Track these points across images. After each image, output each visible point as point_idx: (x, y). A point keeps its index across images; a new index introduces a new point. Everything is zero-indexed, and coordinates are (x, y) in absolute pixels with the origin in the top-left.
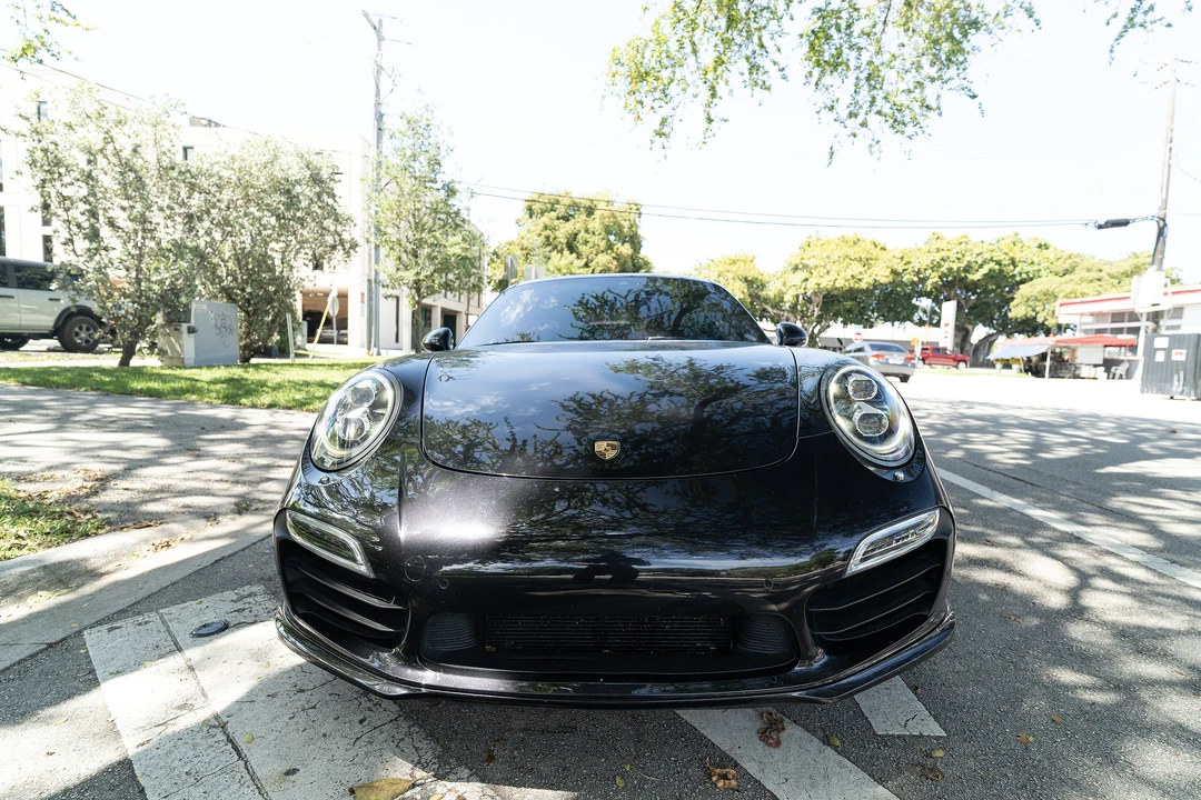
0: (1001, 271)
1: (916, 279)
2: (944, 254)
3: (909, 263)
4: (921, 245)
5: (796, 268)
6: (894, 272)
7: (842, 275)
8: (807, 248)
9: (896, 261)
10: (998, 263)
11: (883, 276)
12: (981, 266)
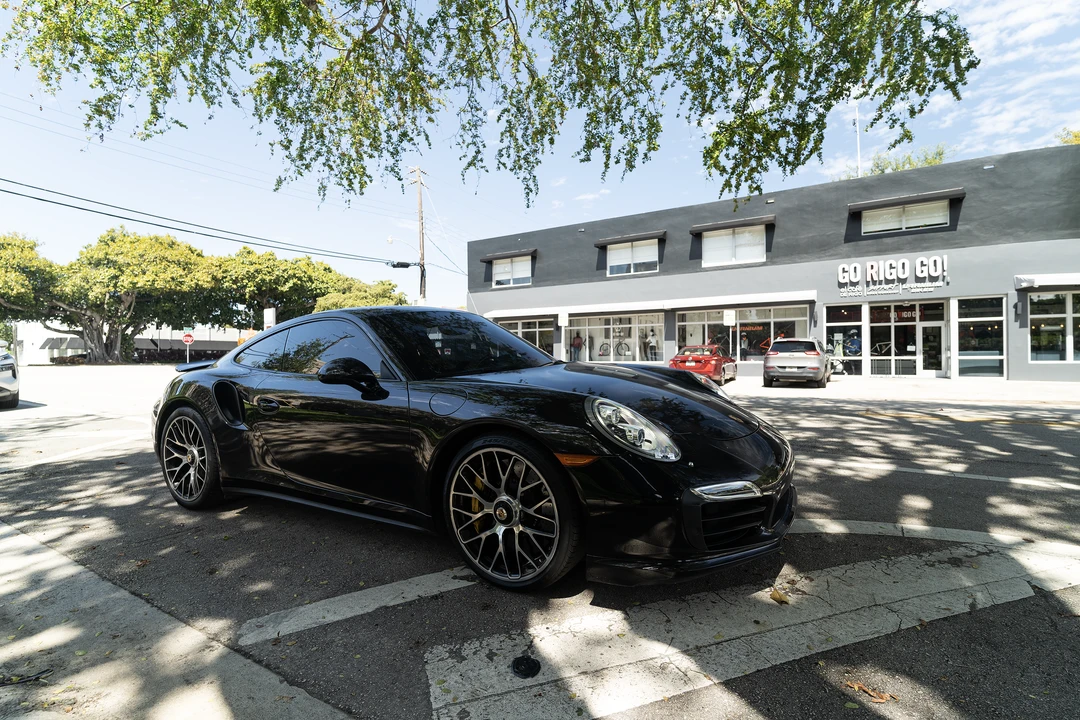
0: (302, 286)
1: (235, 286)
2: (258, 267)
3: (226, 271)
4: (234, 257)
5: (98, 264)
6: (214, 278)
7: (162, 276)
8: (110, 242)
9: (214, 268)
10: (300, 279)
11: (205, 281)
12: (287, 280)
